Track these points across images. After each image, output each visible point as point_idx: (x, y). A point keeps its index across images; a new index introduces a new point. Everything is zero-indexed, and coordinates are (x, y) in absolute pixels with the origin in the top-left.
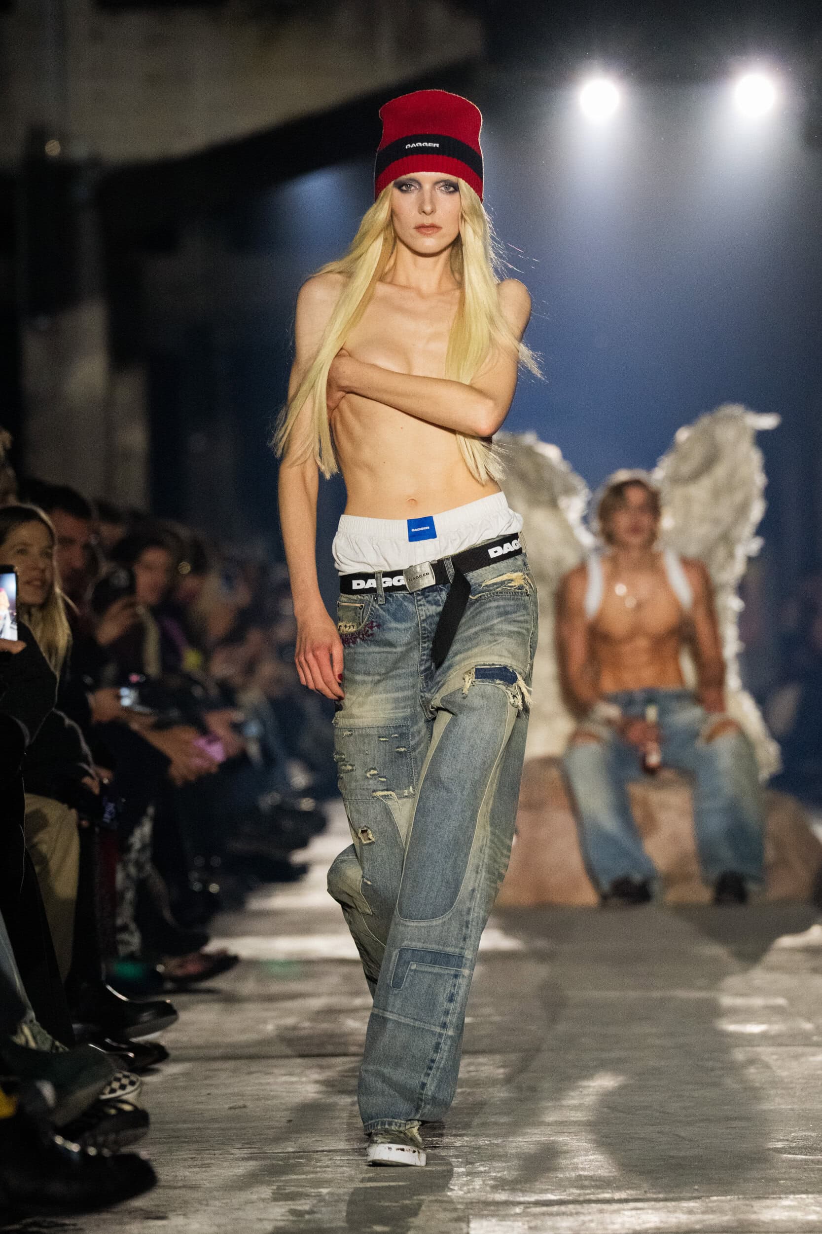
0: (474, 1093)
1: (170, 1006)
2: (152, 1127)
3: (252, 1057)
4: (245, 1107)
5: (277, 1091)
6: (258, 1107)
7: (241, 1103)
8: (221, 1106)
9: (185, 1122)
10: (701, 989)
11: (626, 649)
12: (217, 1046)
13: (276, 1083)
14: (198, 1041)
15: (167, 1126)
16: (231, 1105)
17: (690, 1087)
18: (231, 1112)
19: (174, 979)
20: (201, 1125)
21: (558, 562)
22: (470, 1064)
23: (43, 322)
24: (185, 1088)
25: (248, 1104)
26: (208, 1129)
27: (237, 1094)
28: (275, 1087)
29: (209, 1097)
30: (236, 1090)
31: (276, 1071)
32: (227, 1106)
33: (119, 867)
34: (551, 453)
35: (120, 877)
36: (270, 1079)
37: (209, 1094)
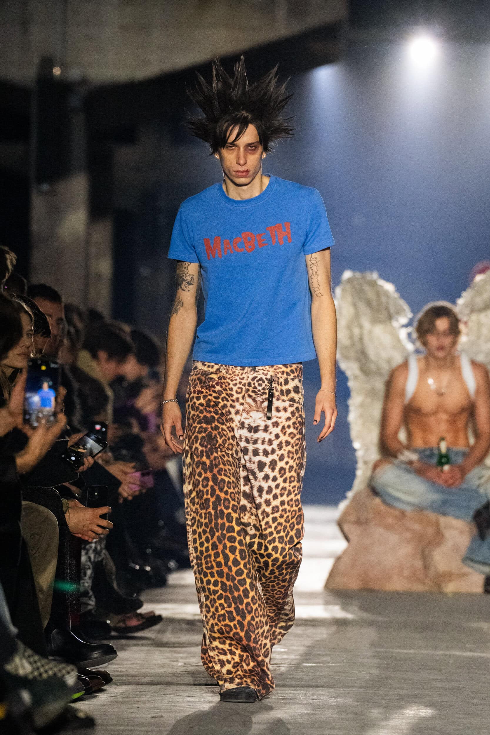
0: (315, 714)
1: (112, 648)
2: (98, 728)
3: (168, 684)
4: (162, 717)
5: (183, 707)
6: (171, 717)
7: (159, 714)
8: (146, 716)
9: (122, 725)
10: (470, 650)
11: (432, 420)
12: (145, 675)
13: (183, 702)
14: (132, 672)
15: (109, 728)
16: (153, 715)
17: (461, 716)
18: (153, 720)
19: (116, 629)
20: (132, 728)
21: (389, 361)
22: (313, 694)
23: (45, 187)
24: (123, 703)
25: (164, 715)
26: (137, 730)
27: (156, 708)
28: (183, 705)
29: (138, 709)
30: (156, 705)
31: (183, 694)
32: (150, 716)
33: (83, 552)
34: (389, 287)
35: (84, 559)
36: (179, 699)
37: (138, 707)
